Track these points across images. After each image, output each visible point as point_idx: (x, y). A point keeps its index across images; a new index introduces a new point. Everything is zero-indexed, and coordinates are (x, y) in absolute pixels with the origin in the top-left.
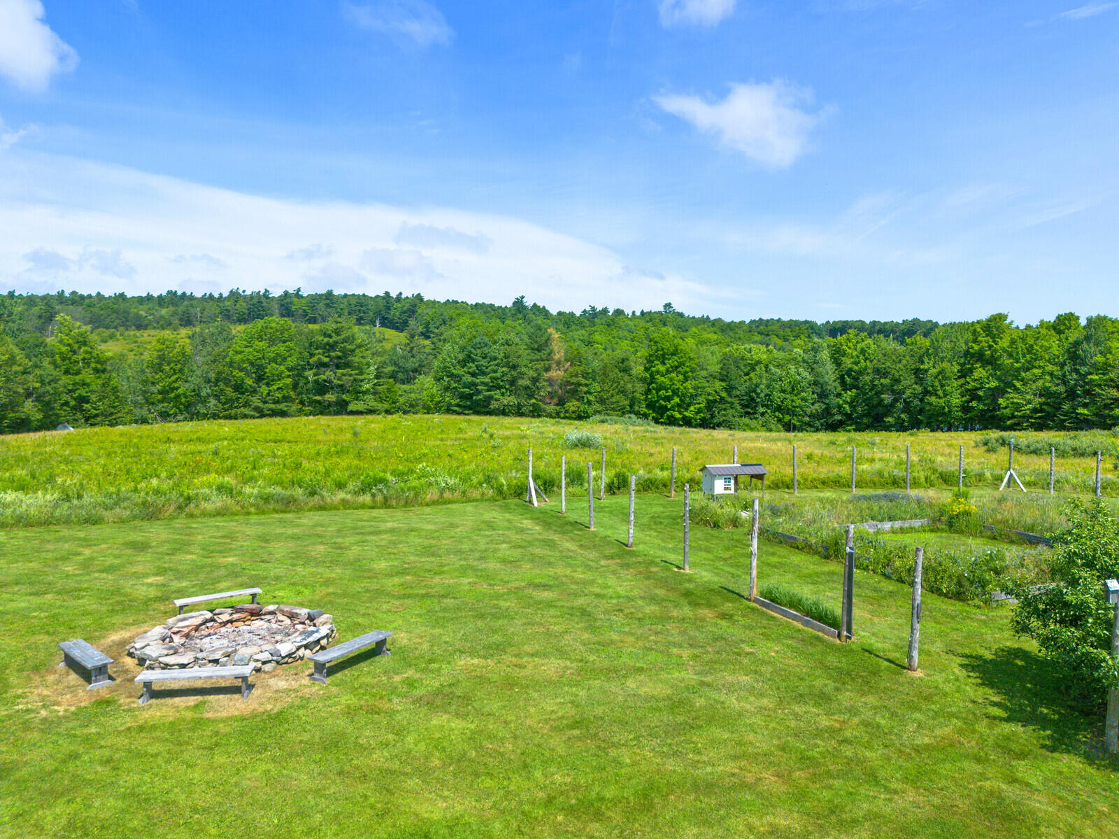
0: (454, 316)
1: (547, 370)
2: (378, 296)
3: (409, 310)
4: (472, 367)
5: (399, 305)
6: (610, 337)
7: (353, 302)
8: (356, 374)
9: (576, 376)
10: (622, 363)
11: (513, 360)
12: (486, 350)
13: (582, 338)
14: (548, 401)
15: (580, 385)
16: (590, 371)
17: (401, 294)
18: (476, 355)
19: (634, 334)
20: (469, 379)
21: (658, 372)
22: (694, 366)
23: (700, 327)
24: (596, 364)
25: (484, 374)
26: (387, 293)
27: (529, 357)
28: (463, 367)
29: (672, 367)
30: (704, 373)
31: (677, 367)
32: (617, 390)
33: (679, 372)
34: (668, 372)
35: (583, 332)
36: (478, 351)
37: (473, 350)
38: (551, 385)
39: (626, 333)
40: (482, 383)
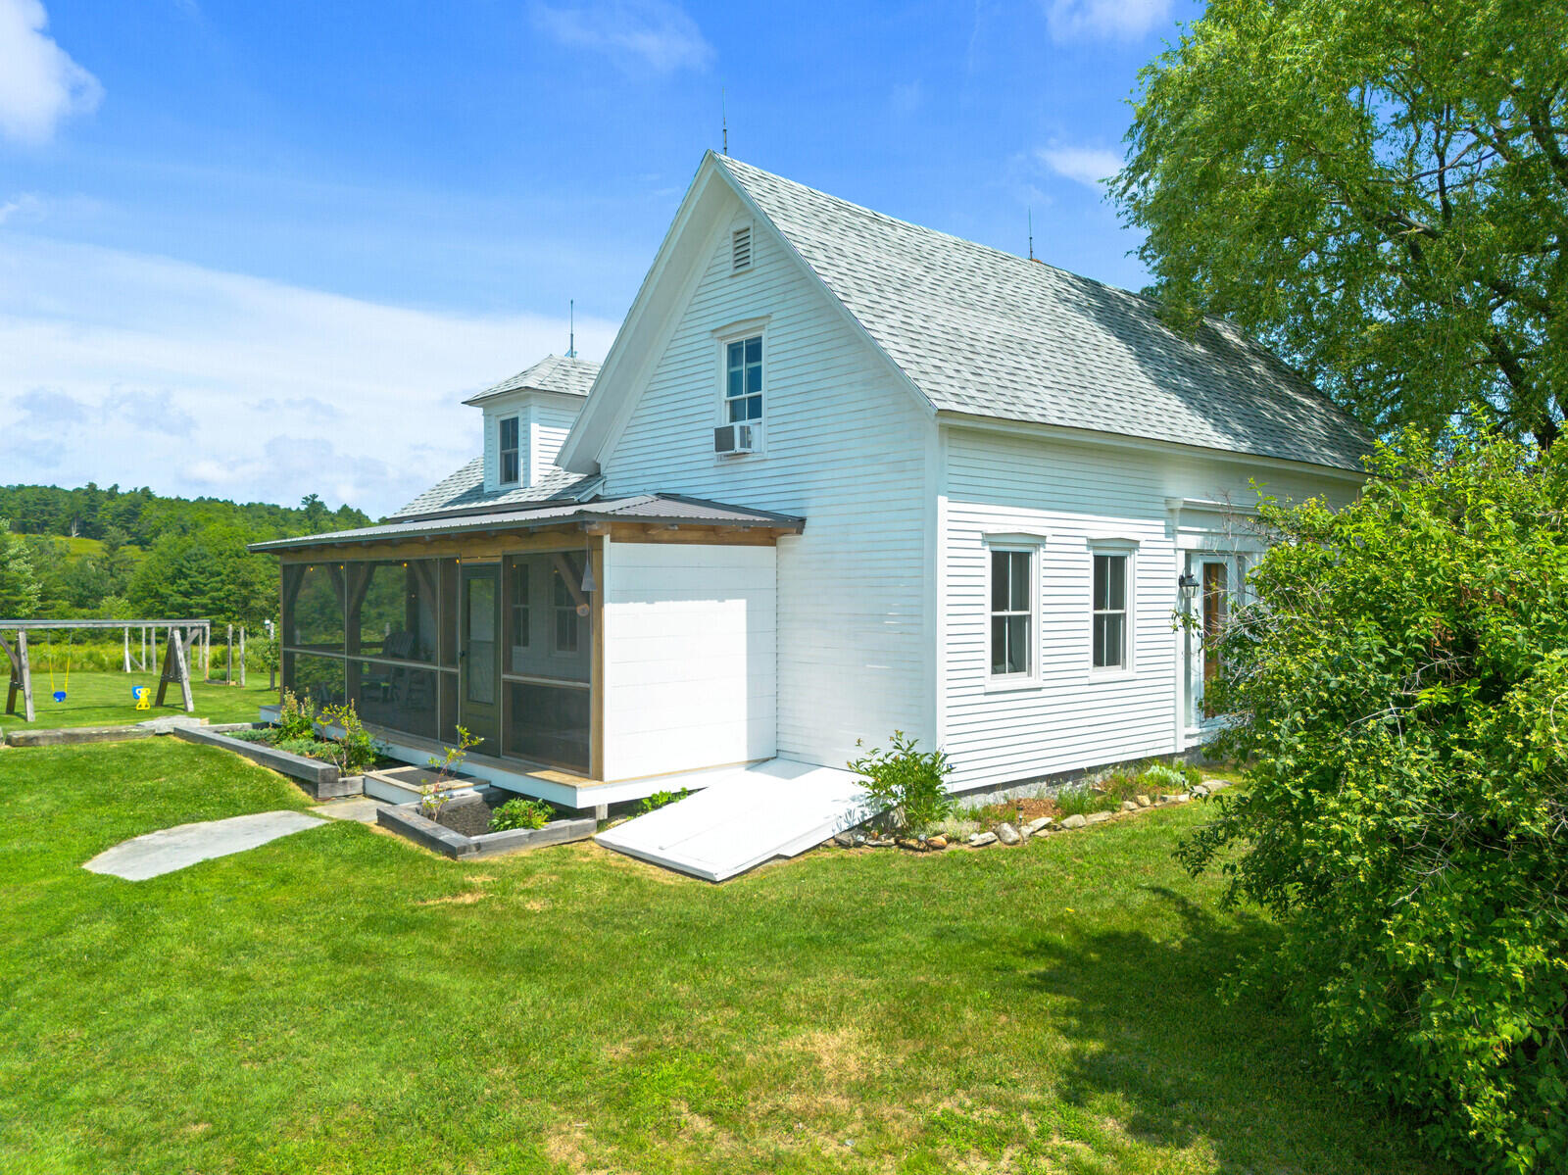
0: (202, 522)
2: (78, 490)
3: (127, 511)
4: (184, 584)
5: (112, 504)
7: (31, 498)
8: (8, 594)
11: (245, 575)
12: (204, 563)
17: (116, 487)
18: (190, 569)
20: (180, 599)
25: (202, 593)
26: (92, 486)
27: (268, 573)
28: (172, 584)
36: (194, 565)
37: (185, 563)
40: (198, 604)
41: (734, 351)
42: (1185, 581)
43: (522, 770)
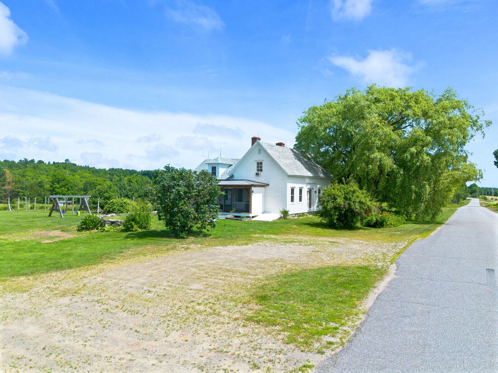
1: (3, 186)
6: (35, 174)
9: (18, 188)
10: (39, 183)
13: (19, 173)
14: (4, 199)
15: (19, 192)
16: (24, 186)
19: (49, 173)
21: (56, 187)
22: (72, 185)
23: (82, 171)
24: (27, 184)
29: (62, 185)
30: (76, 188)
31: (65, 186)
32: (37, 194)
33: (66, 187)
34: (60, 187)
35: (20, 170)
38: (5, 192)
39: (44, 172)
41: (258, 163)
42: (308, 192)
43: (240, 213)
